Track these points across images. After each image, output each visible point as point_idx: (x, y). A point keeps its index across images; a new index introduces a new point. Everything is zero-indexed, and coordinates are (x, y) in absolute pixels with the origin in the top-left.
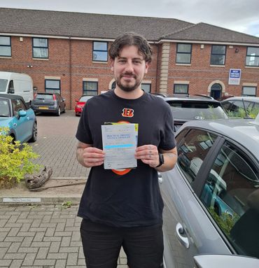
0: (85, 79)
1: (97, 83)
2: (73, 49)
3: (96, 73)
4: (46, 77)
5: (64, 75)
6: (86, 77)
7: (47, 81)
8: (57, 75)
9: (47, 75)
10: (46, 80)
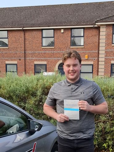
0: (36, 63)
1: (46, 65)
2: (27, 37)
3: (45, 57)
4: (7, 62)
5: (20, 60)
6: (37, 60)
7: (8, 66)
8: (15, 60)
9: (7, 60)
10: (6, 65)
